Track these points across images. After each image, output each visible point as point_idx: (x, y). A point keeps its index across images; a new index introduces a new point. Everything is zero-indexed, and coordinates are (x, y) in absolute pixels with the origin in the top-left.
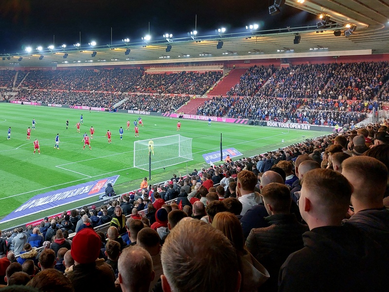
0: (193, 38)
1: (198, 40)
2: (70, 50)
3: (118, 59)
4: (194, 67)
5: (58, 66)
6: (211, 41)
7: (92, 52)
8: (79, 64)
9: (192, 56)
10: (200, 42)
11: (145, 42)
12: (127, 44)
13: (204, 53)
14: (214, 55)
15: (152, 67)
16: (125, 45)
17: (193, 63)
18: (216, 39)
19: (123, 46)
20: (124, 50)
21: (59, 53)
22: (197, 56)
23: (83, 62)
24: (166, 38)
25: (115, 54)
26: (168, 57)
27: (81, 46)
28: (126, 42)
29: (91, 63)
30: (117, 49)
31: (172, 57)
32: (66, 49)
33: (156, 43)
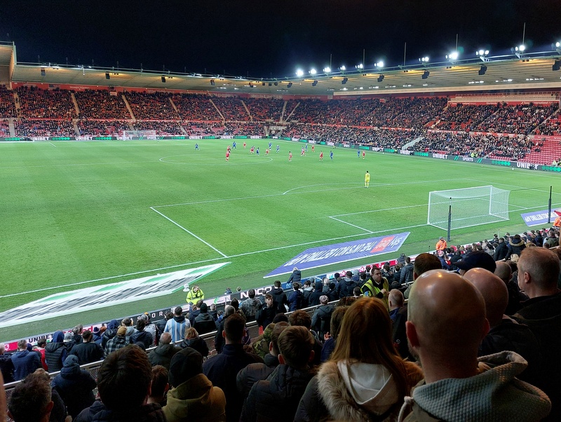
0: (518, 55)
1: (525, 59)
2: (351, 73)
3: (412, 85)
4: (518, 96)
5: (335, 94)
6: (544, 59)
7: (378, 76)
8: (362, 92)
9: (516, 81)
10: (528, 61)
11: (450, 61)
12: (425, 64)
13: (533, 77)
14: (548, 80)
15: (457, 96)
16: (423, 66)
17: (516, 91)
18: (551, 57)
19: (420, 66)
20: (420, 72)
21: (336, 78)
22: (523, 81)
23: (366, 89)
24: (479, 56)
25: (409, 77)
26: (482, 82)
27: (365, 68)
28: (425, 62)
29: (376, 91)
30: (412, 72)
31: (487, 83)
32: (346, 73)
33: (465, 62)
